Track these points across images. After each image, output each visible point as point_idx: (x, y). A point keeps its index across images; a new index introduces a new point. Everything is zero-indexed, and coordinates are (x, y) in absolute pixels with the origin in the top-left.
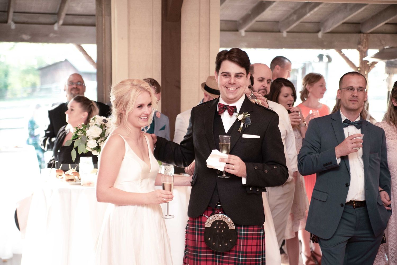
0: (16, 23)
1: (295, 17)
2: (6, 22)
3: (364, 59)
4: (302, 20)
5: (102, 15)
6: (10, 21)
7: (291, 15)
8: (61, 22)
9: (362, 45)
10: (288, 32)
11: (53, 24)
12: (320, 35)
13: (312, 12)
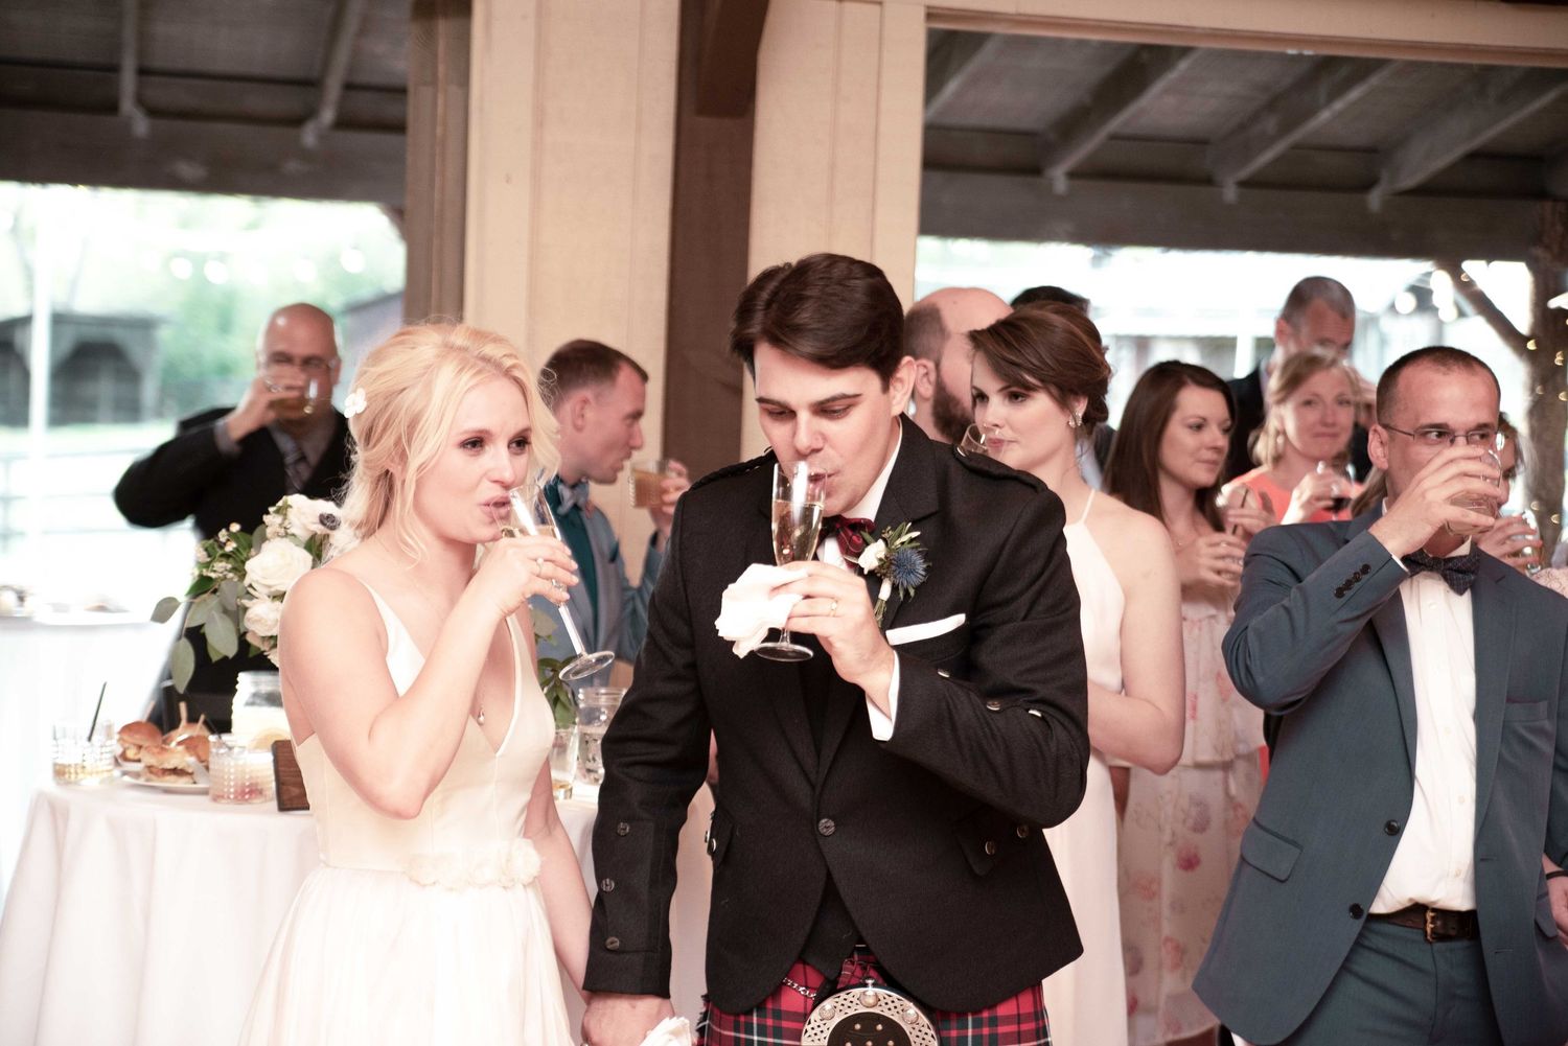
0: (153, 112)
1: (1270, 124)
2: (112, 107)
3: (1554, 303)
4: (1297, 136)
5: (434, 82)
6: (128, 105)
7: (1255, 117)
8: (328, 115)
9: (1548, 247)
10: (1244, 184)
11: (297, 121)
12: (1375, 199)
13: (1338, 105)
